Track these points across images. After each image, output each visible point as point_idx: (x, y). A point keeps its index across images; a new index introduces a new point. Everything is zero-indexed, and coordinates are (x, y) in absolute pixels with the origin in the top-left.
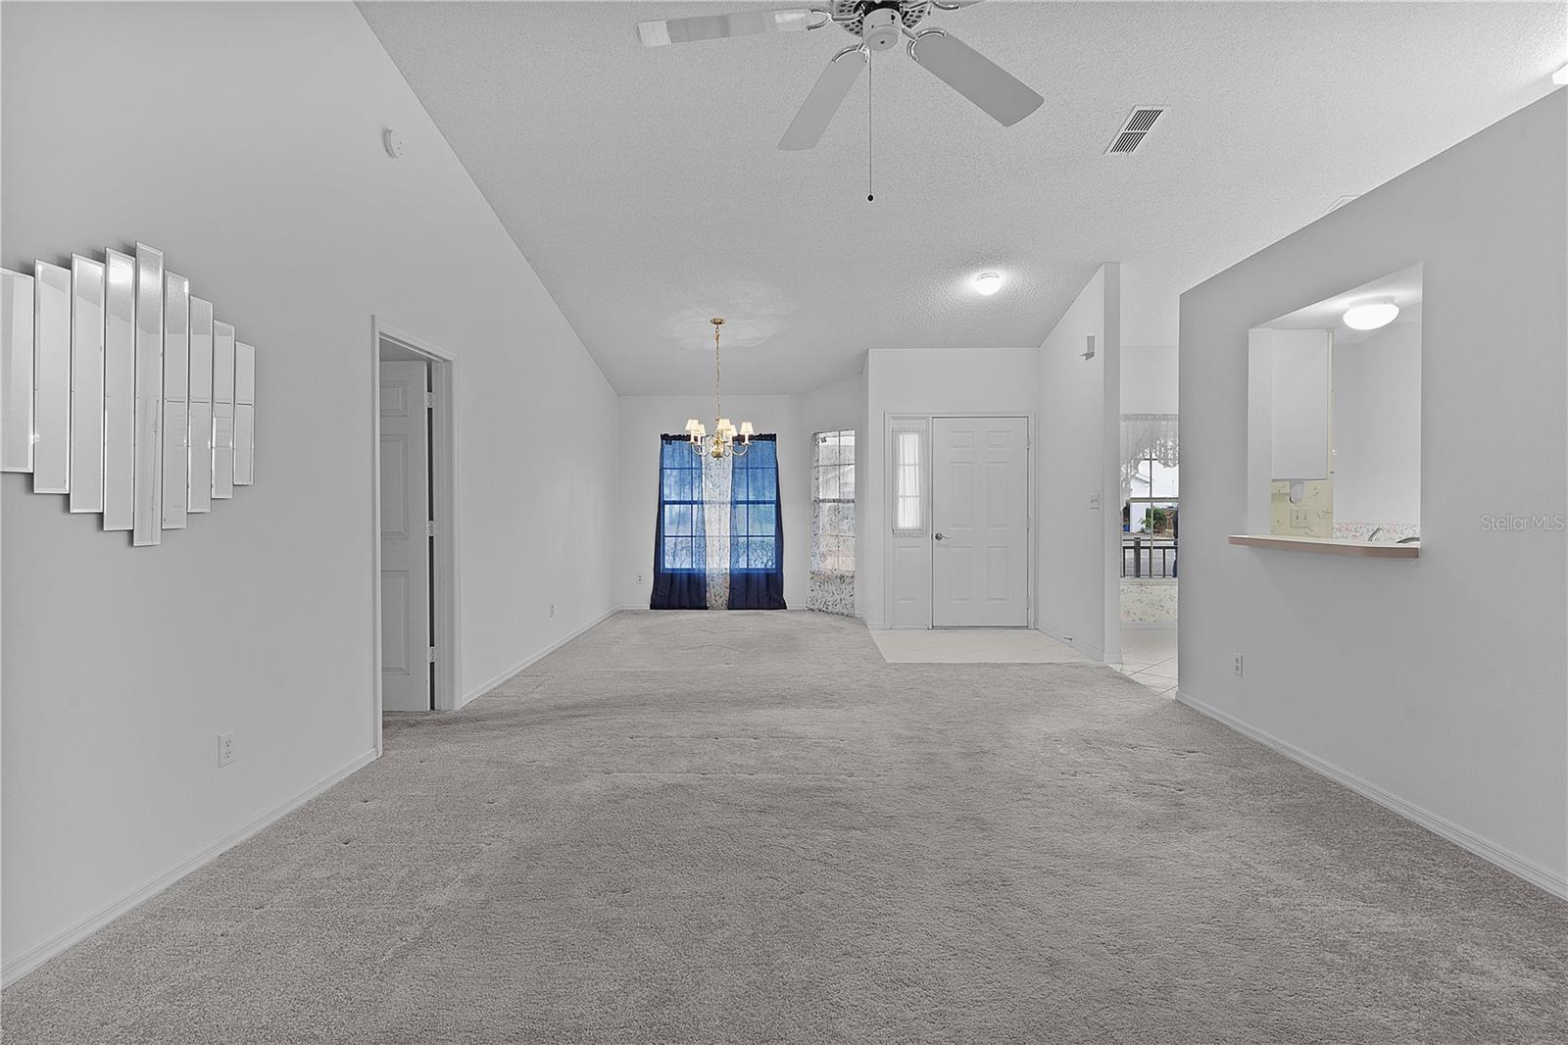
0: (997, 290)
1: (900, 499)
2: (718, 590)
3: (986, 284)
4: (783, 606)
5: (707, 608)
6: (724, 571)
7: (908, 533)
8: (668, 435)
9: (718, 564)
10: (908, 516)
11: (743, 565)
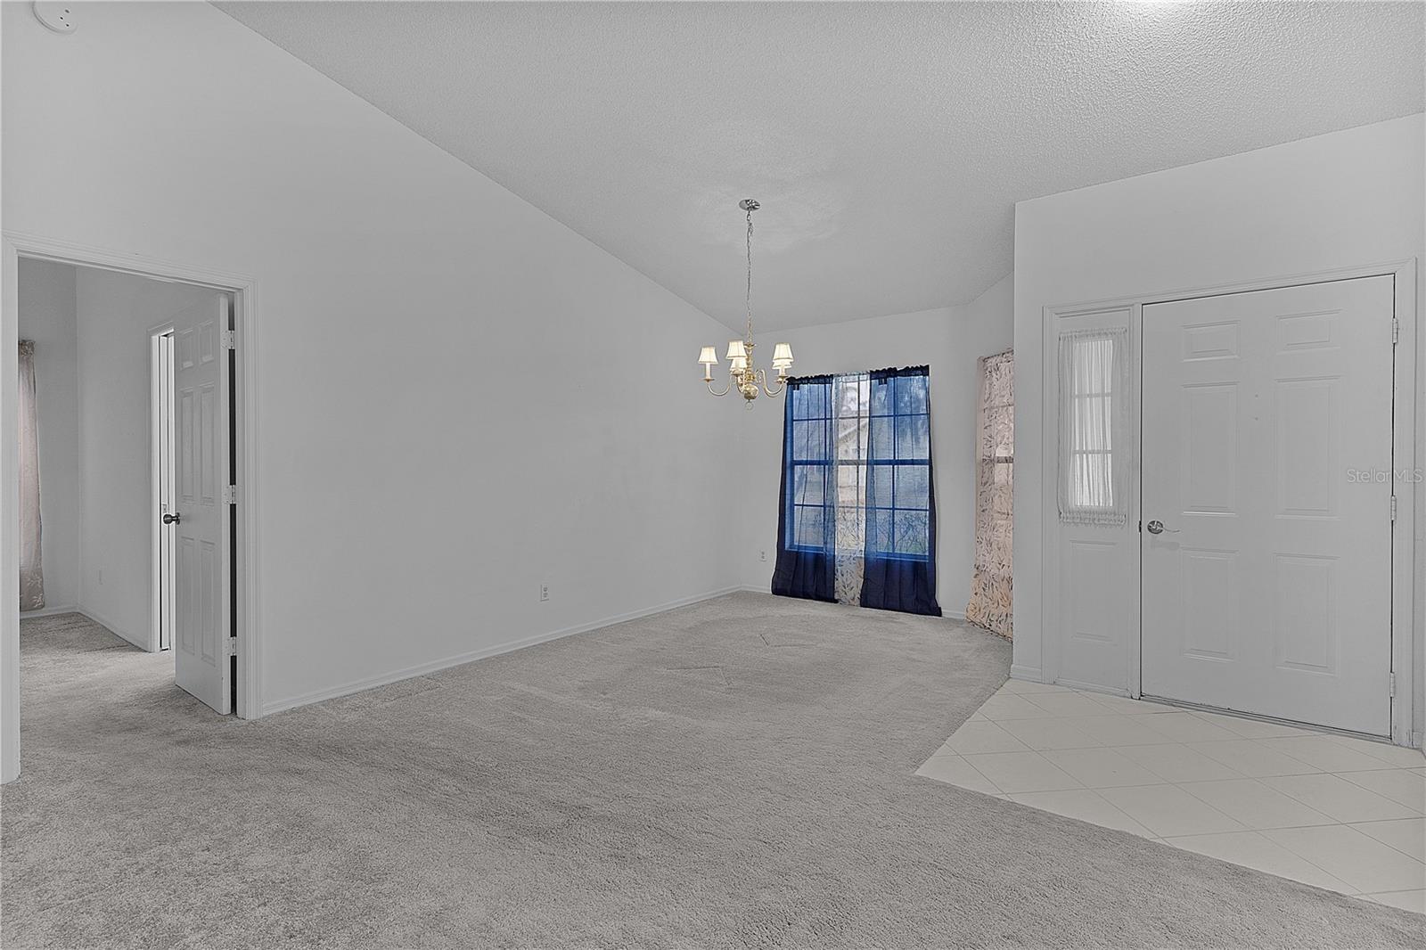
1: (1075, 457)
2: (849, 580)
4: (937, 612)
5: (833, 601)
6: (858, 555)
7: (1089, 517)
8: (794, 378)
9: (850, 543)
10: (1092, 487)
11: (882, 547)
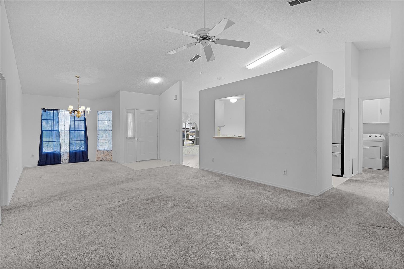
0: (158, 82)
1: (128, 130)
2: (65, 157)
3: (156, 80)
4: (88, 160)
5: (61, 163)
6: (67, 152)
7: (130, 138)
8: (45, 109)
9: (65, 150)
10: (130, 134)
11: (74, 149)
